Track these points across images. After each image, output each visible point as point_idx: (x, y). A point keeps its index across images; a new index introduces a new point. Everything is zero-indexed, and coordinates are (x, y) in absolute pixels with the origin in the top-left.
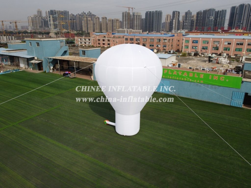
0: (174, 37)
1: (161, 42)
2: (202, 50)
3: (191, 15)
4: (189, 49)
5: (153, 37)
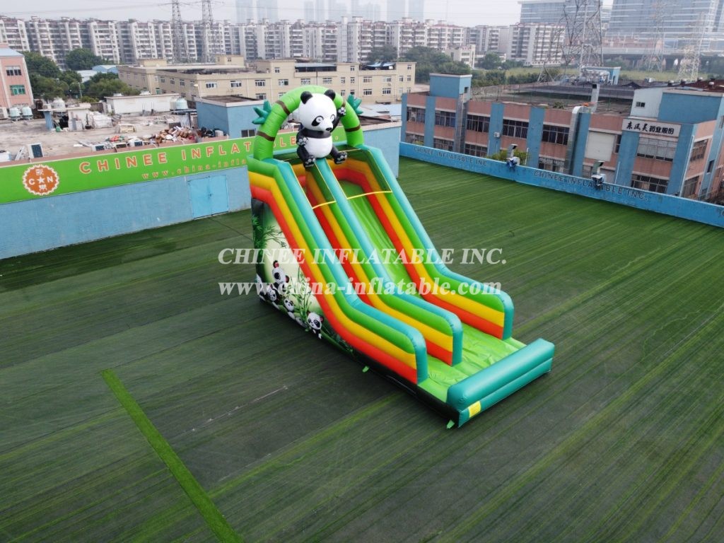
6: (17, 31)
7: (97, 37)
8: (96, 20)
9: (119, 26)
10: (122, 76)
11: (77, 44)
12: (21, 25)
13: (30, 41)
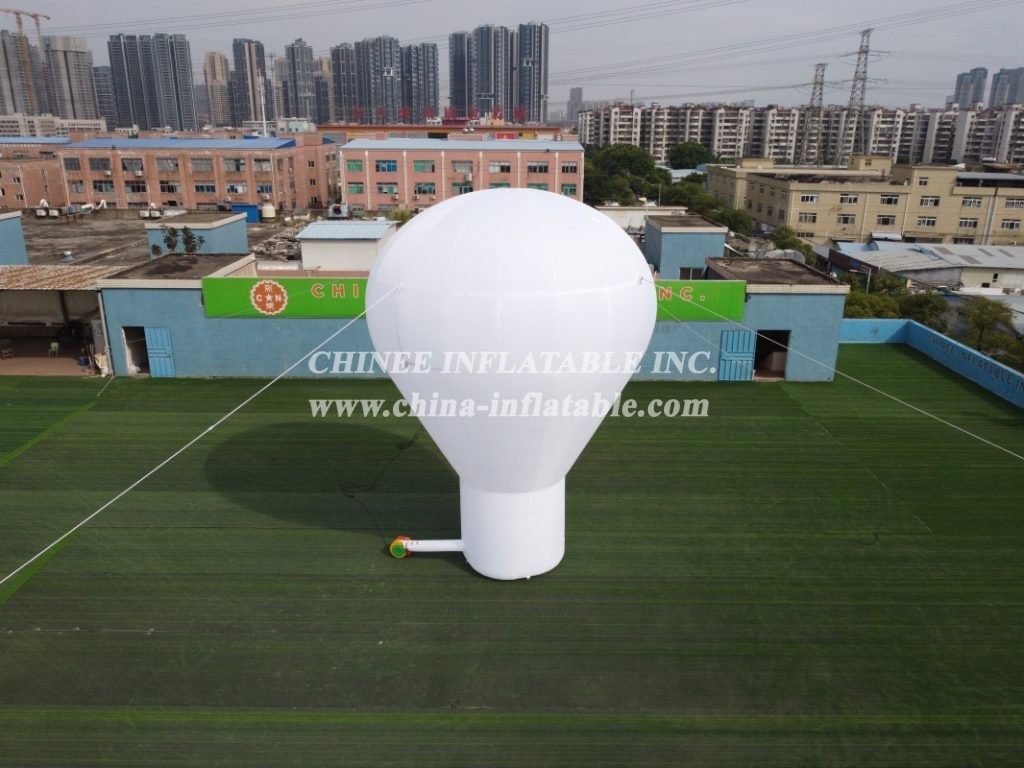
0: (293, 150)
1: (247, 172)
2: (418, 196)
3: (311, 58)
4: (369, 195)
5: (208, 149)
6: (630, 120)
7: (720, 128)
8: (726, 107)
9: (753, 113)
10: (711, 179)
11: (695, 137)
12: (637, 114)
13: (642, 133)
